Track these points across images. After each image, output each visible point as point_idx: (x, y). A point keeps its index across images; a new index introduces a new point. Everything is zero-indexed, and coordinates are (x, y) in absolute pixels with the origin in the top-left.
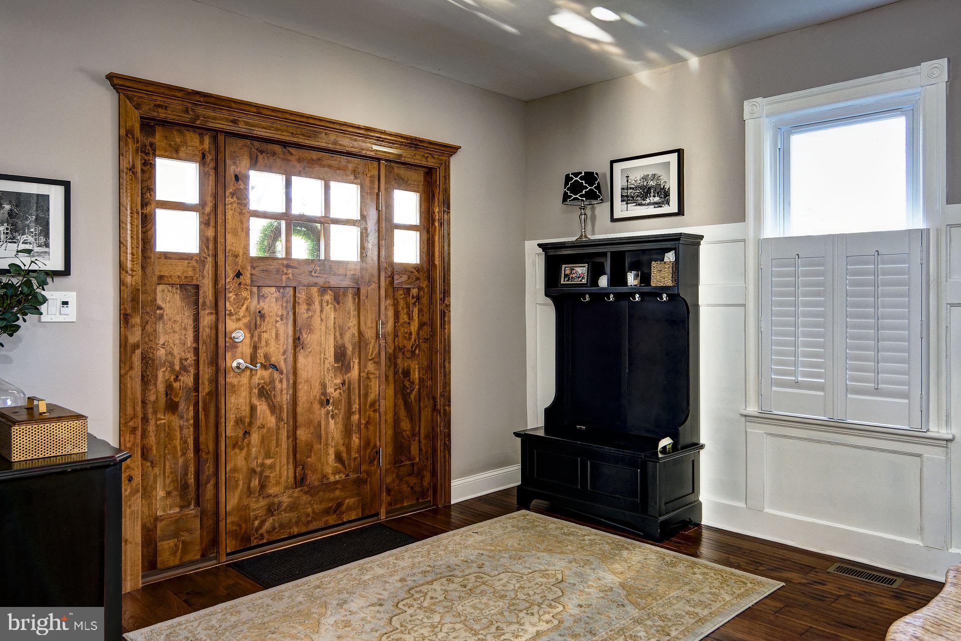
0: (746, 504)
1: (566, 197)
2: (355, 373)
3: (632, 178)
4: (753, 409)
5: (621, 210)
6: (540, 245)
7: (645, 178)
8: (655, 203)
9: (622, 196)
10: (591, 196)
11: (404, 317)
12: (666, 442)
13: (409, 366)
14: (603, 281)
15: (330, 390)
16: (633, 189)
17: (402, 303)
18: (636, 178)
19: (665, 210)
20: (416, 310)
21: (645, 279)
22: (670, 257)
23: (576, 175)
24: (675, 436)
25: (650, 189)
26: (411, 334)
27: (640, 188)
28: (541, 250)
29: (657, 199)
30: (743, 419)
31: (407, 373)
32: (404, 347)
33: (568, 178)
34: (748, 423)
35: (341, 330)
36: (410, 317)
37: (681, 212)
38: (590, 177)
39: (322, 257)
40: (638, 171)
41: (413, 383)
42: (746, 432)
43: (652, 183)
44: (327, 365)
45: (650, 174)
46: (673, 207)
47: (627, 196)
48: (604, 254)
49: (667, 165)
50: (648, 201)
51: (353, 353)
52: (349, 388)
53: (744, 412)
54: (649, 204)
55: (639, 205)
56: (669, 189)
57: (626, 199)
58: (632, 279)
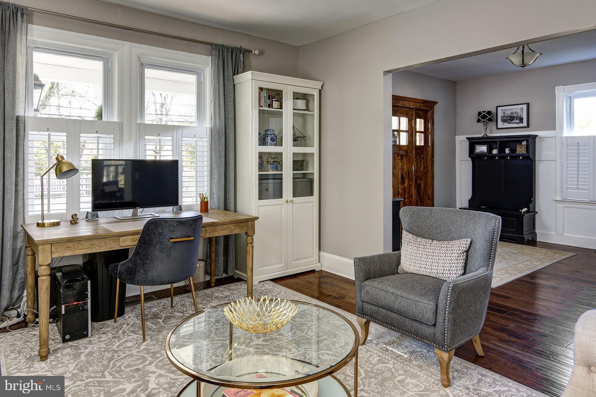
0: (556, 233)
1: (479, 121)
2: (406, 184)
3: (506, 113)
4: (559, 198)
5: (501, 124)
6: (467, 138)
7: (512, 113)
8: (516, 123)
9: (501, 120)
10: (490, 120)
11: (419, 165)
12: (525, 210)
13: (420, 183)
14: (495, 152)
15: (400, 190)
16: (507, 117)
17: (418, 160)
18: (508, 113)
19: (521, 125)
20: (422, 162)
21: (513, 151)
22: (524, 143)
23: (484, 112)
24: (528, 208)
25: (514, 117)
26: (421, 171)
27: (510, 117)
28: (467, 140)
29: (517, 121)
30: (555, 201)
31: (420, 185)
32: (419, 176)
33: (480, 113)
34: (557, 203)
35: (402, 169)
36: (421, 165)
37: (528, 126)
38: (489, 113)
39: (398, 144)
40: (509, 110)
41: (421, 189)
42: (556, 206)
43: (515, 115)
44: (399, 181)
45: (514, 111)
46: (525, 124)
47: (504, 120)
48: (496, 142)
49: (522, 109)
50: (513, 122)
51: (406, 177)
52: (405, 190)
53: (555, 199)
54: (513, 123)
55: (509, 123)
56: (523, 118)
57: (504, 121)
58: (507, 151)
